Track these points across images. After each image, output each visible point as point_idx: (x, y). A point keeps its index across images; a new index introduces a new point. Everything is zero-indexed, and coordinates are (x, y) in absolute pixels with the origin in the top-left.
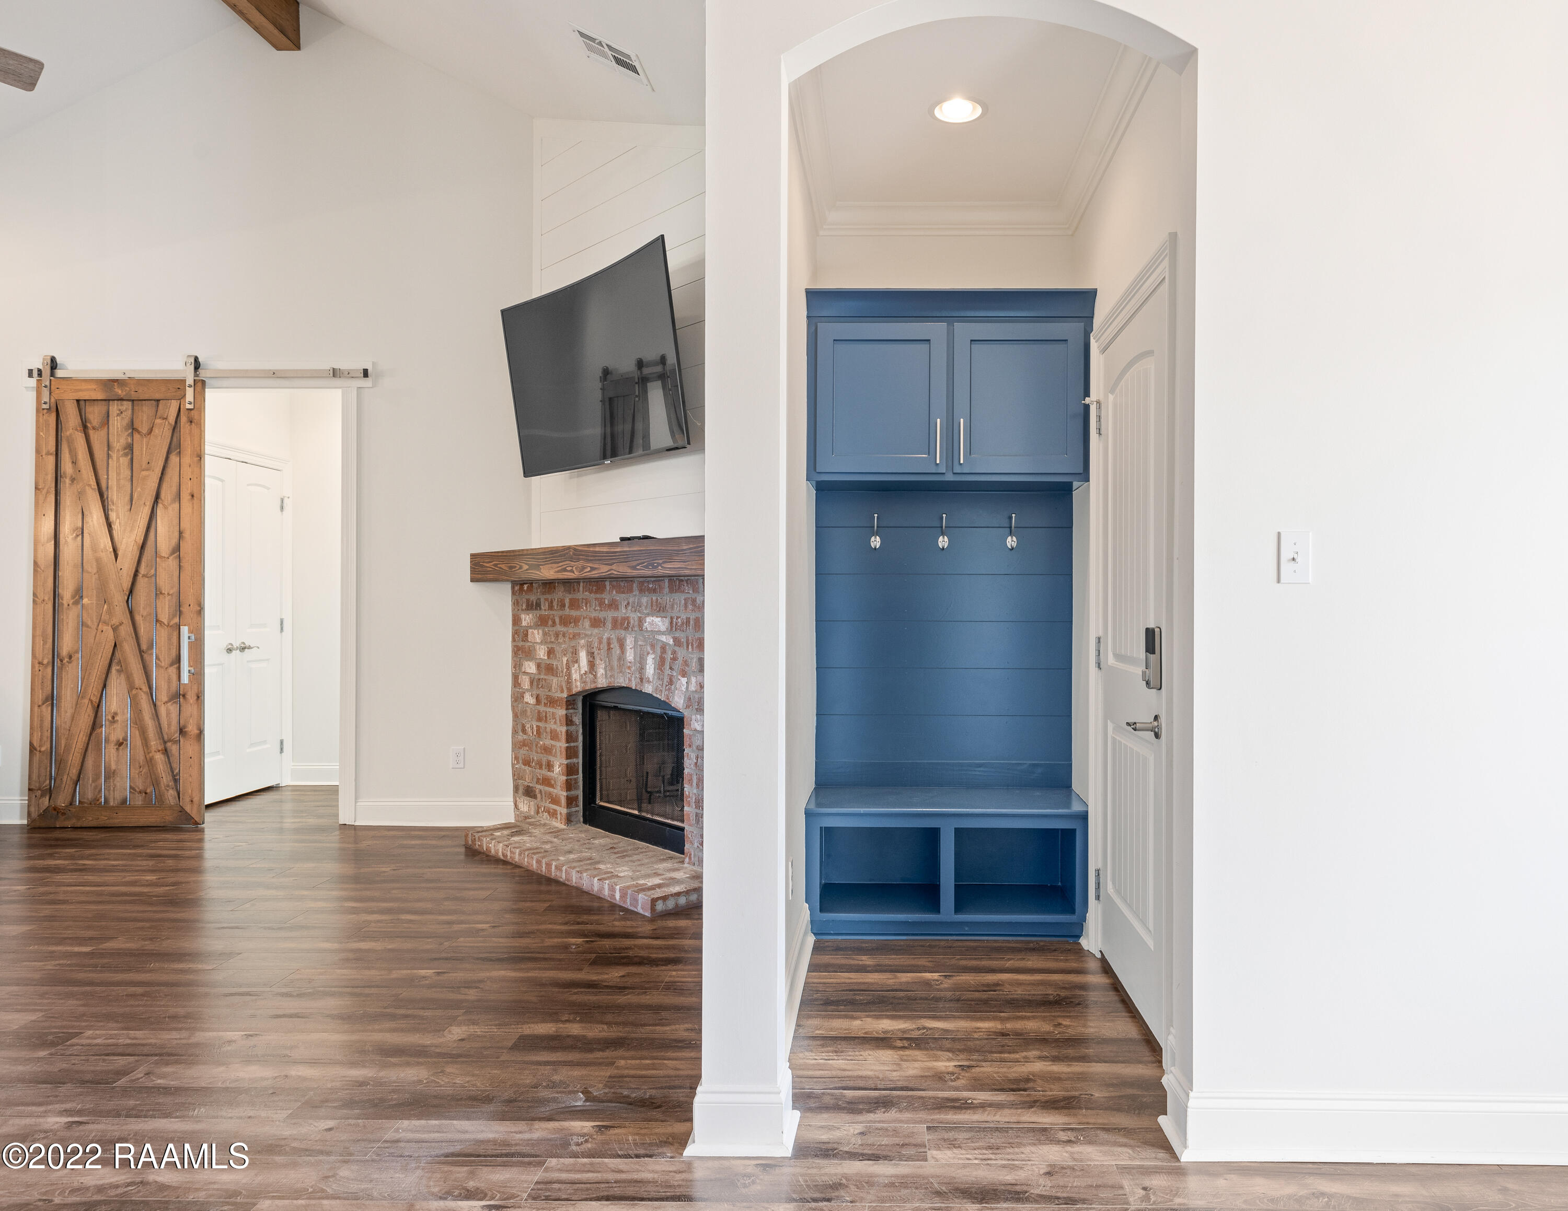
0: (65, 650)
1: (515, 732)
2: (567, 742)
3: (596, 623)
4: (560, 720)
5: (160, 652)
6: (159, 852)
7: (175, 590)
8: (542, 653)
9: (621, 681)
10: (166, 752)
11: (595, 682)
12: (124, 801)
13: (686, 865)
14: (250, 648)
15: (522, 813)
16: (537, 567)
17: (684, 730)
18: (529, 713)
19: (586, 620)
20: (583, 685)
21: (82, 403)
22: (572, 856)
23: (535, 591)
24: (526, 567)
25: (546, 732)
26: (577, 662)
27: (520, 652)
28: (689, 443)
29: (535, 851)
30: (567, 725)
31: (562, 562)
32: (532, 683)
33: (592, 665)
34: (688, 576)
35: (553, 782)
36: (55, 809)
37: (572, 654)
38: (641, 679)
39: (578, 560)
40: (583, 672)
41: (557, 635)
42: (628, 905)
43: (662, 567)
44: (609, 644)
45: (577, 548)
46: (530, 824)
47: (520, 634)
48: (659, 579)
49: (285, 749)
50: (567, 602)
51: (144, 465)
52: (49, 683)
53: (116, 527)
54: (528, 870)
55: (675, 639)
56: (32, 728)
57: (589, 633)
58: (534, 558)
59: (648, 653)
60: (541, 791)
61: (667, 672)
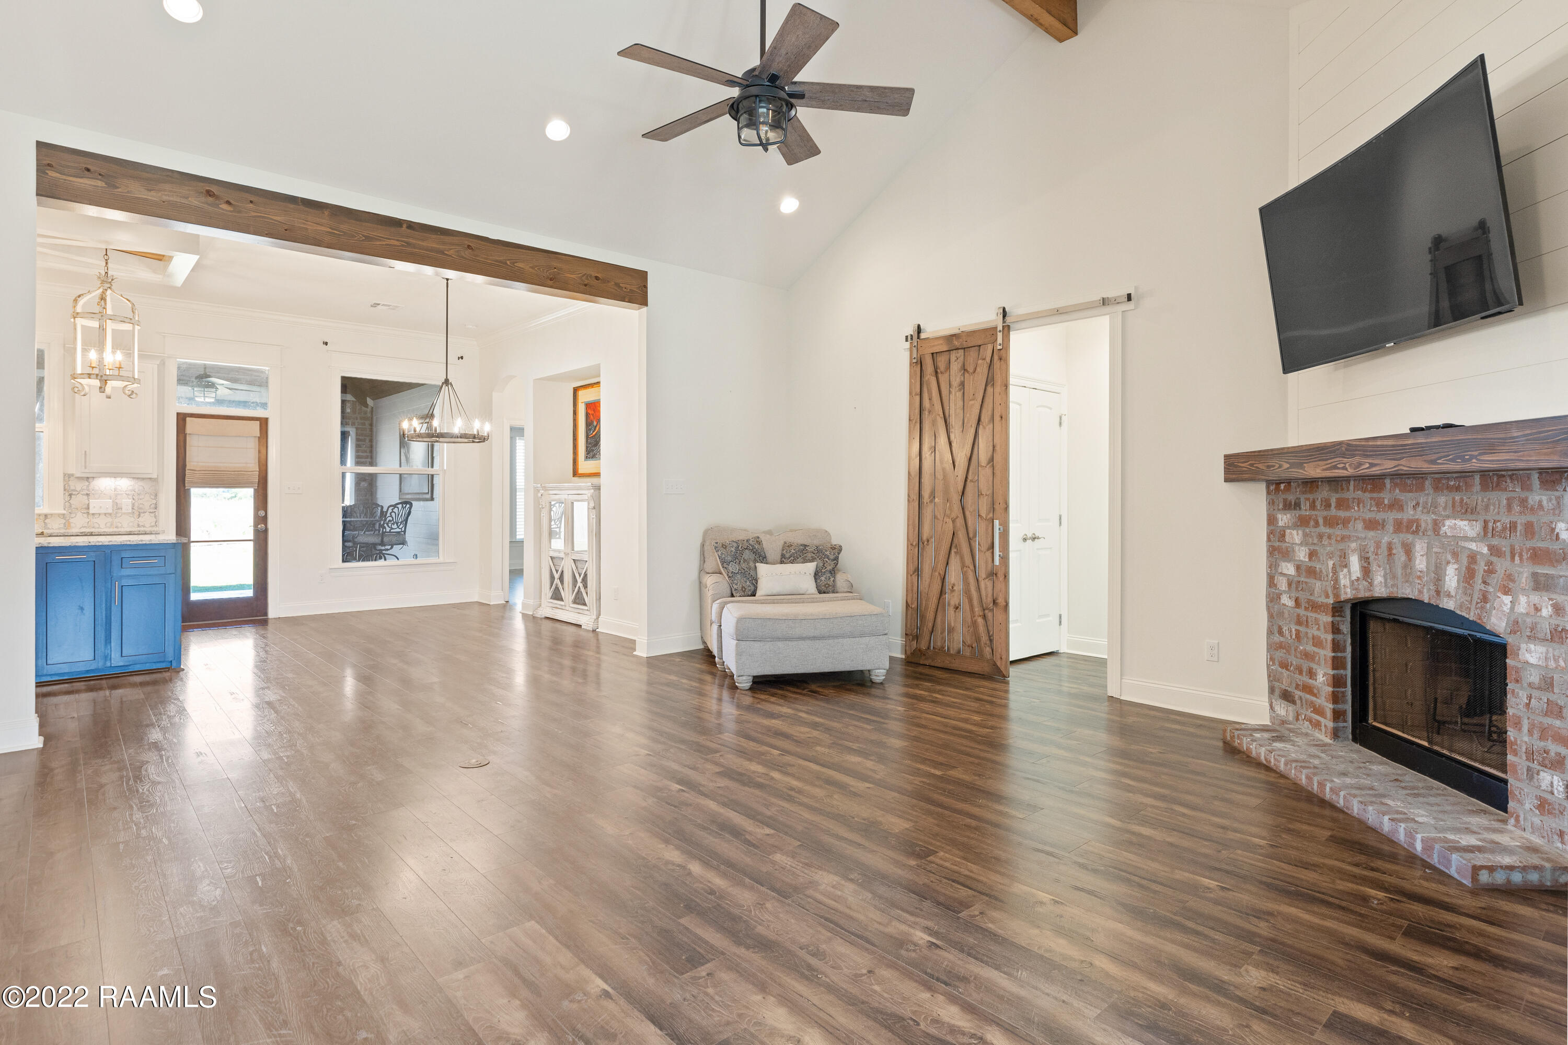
0: (925, 537)
1: (1270, 632)
2: (1334, 651)
3: (1371, 525)
4: (1325, 627)
5: (980, 541)
6: (981, 696)
7: (990, 491)
8: (1302, 554)
9: (1407, 591)
10: (984, 617)
11: (1370, 590)
12: (959, 652)
13: (1510, 827)
14: (1038, 538)
15: (1278, 715)
16: (1300, 465)
17: (1507, 661)
18: (1286, 615)
19: (1358, 521)
20: (1354, 592)
21: (935, 355)
22: (1348, 781)
23: (1293, 490)
24: (1286, 466)
25: (1308, 638)
26: (1346, 566)
27: (1276, 553)
28: (1521, 303)
29: (1303, 764)
30: (1333, 633)
31: (1331, 459)
32: (1290, 585)
33: (1366, 571)
34: (1512, 470)
35: (1315, 691)
36: (920, 650)
37: (1340, 557)
38: (1438, 592)
39: (1353, 456)
40: (1354, 578)
41: (1321, 536)
42: (1435, 860)
43: (1478, 460)
44: (1390, 549)
45: (1350, 442)
46: (1290, 730)
47: (1276, 536)
48: (1465, 475)
49: (1062, 623)
50: (1333, 502)
51: (971, 396)
52: (916, 558)
53: (954, 445)
54: (1295, 784)
55: (1491, 548)
56: (907, 591)
57: (1363, 536)
58: (1296, 456)
59: (1448, 563)
60: (1301, 698)
61: (1478, 585)
